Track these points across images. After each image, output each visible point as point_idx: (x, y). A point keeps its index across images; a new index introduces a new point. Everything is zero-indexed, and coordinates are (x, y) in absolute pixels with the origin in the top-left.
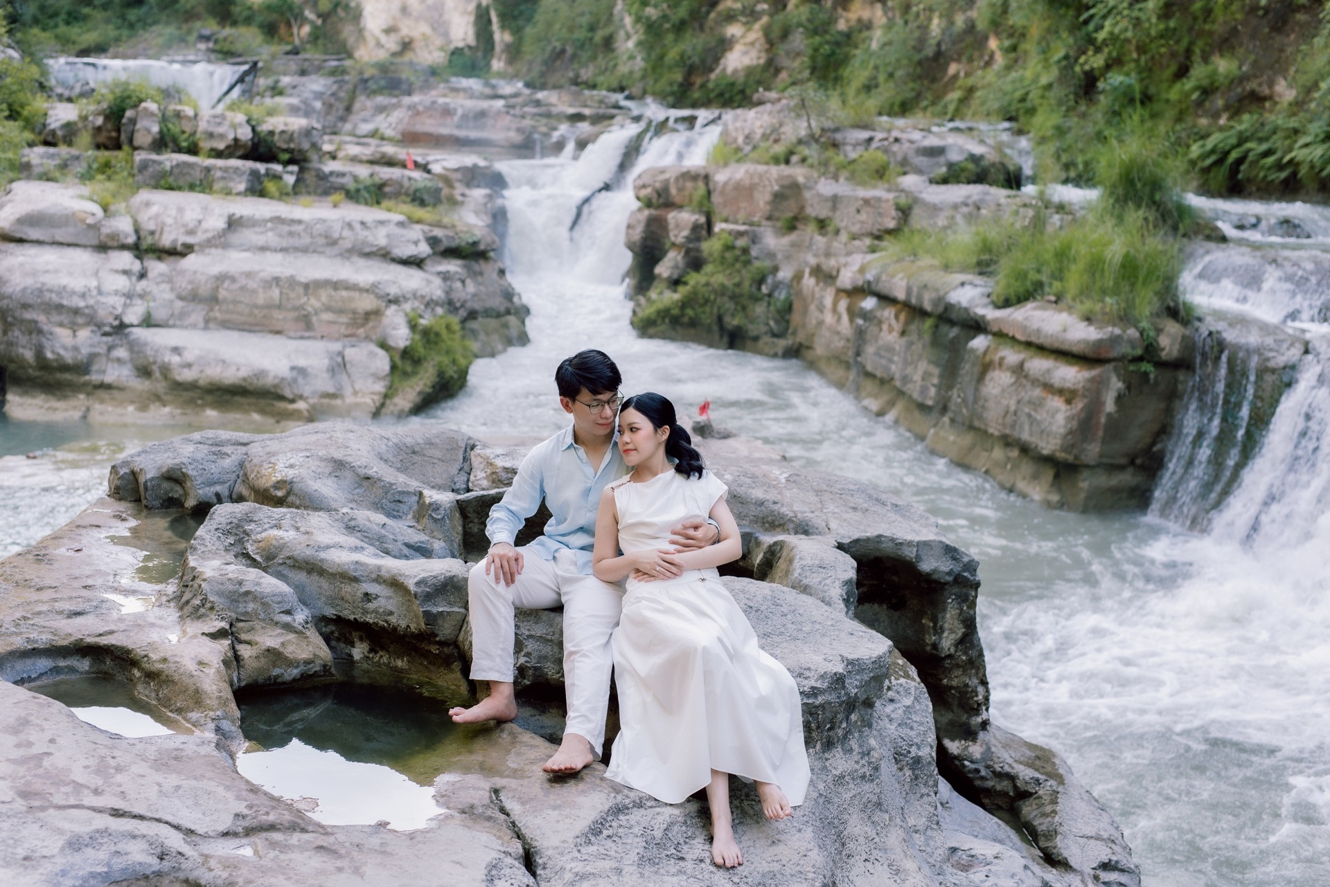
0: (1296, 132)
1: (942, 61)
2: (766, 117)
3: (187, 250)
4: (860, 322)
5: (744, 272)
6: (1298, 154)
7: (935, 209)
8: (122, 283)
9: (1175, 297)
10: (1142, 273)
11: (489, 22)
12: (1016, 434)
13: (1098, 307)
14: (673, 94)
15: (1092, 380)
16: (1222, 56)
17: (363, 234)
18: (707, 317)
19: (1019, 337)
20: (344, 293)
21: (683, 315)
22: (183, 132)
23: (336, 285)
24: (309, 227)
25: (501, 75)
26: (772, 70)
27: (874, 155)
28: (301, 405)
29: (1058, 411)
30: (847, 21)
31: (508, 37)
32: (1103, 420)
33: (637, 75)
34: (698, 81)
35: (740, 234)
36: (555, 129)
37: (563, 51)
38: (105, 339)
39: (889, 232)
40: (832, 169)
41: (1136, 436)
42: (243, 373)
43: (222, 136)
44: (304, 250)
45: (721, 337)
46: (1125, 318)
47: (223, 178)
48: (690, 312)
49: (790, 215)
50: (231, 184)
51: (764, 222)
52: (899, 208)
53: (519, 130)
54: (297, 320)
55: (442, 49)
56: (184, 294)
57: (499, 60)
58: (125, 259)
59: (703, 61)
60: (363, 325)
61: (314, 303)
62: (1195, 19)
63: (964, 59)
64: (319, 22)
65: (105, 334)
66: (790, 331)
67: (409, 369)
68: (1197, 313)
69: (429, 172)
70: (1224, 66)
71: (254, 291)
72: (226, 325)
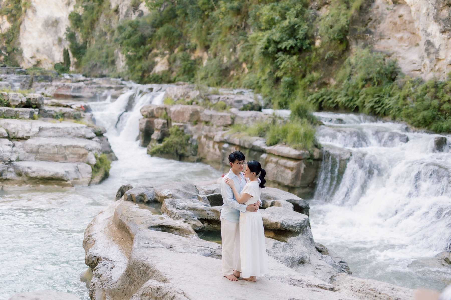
0: (337, 93)
1: (228, 70)
2: (181, 90)
3: (28, 138)
4: (223, 151)
5: (183, 137)
6: (338, 100)
7: (242, 118)
8: (9, 148)
9: (317, 143)
10: (308, 137)
11: (68, 55)
12: (277, 180)
13: (297, 146)
14: (138, 79)
15: (298, 165)
16: (315, 72)
17: (78, 131)
18: (172, 151)
19: (276, 154)
20: (76, 149)
21: (164, 150)
22: (5, 100)
23: (74, 147)
24: (62, 130)
25: (74, 72)
26: (171, 72)
27: (221, 103)
28: (69, 182)
29: (289, 173)
30: (194, 57)
31: (76, 60)
32: (301, 175)
33: (125, 73)
34: (146, 75)
35: (181, 126)
36: (103, 92)
37: (96, 65)
38: (6, 165)
39: (230, 125)
40: (208, 107)
41: (309, 179)
42: (51, 174)
43: (17, 101)
44: (61, 137)
45: (177, 156)
46: (305, 148)
47: (22, 114)
48: (167, 150)
49: (195, 120)
50: (25, 116)
51: (188, 122)
52: (231, 118)
53: (92, 93)
54: (62, 157)
55: (52, 64)
56: (28, 151)
57: (73, 67)
58: (7, 141)
59: (148, 69)
60: (82, 158)
61: (67, 152)
62: (306, 61)
63: (235, 70)
64: (7, 55)
65: (6, 164)
66: (198, 154)
67: (97, 170)
68: (322, 146)
69: (72, 108)
70: (315, 75)
71: (50, 150)
72: (41, 160)
